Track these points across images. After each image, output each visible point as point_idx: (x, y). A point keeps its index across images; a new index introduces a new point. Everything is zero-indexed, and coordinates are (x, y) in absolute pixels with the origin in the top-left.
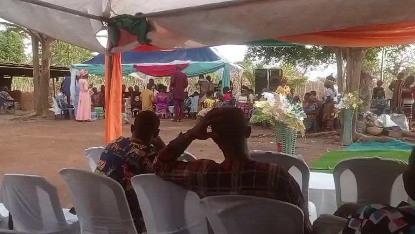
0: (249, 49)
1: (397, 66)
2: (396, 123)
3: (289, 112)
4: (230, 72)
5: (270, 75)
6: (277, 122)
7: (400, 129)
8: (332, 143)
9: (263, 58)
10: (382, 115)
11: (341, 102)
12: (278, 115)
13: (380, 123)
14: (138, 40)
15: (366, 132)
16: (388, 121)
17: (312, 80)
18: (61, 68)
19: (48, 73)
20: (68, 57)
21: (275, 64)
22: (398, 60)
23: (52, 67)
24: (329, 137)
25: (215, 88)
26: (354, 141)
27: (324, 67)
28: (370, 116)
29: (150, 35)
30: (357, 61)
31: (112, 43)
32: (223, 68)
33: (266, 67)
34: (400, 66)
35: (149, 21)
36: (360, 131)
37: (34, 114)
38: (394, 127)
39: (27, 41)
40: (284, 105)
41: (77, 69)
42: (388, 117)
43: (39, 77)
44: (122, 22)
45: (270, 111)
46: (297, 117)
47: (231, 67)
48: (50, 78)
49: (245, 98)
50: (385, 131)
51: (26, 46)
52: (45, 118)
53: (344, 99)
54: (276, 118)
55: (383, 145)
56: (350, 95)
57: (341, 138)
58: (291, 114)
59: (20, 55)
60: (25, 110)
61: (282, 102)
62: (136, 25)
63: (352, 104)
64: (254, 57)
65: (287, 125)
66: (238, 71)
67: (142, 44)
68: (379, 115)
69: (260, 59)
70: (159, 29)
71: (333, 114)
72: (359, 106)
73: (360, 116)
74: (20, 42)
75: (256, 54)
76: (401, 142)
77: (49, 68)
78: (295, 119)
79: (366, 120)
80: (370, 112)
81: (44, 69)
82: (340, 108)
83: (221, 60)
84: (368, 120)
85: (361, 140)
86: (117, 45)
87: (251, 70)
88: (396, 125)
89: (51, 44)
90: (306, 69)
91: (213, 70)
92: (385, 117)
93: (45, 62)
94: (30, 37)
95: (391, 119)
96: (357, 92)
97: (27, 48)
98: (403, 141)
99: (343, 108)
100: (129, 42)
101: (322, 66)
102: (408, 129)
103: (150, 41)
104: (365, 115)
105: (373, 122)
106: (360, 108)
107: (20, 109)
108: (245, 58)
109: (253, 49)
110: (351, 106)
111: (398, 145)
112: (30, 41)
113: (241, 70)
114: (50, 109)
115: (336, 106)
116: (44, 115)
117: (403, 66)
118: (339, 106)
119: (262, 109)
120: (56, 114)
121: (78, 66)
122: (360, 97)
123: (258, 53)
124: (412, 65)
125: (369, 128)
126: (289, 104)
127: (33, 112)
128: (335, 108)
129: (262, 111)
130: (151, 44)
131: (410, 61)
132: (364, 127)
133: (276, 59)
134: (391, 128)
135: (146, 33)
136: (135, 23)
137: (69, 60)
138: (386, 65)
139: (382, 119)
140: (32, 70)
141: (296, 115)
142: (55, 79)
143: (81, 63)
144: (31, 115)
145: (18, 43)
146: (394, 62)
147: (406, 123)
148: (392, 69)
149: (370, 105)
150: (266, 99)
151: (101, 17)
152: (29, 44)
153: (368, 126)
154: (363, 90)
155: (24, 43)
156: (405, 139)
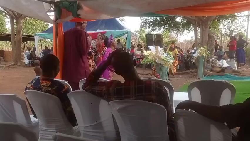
0: (142, 22)
1: (231, 32)
2: (229, 65)
3: (164, 57)
4: (131, 36)
5: (155, 38)
6: (157, 64)
7: (232, 68)
8: (192, 77)
9: (151, 28)
10: (221, 60)
11: (197, 53)
12: (158, 59)
13: (219, 65)
14: (73, 15)
15: (212, 71)
16: (225, 63)
17: (181, 42)
18: (29, 36)
19: (20, 39)
20: (33, 29)
21: (158, 31)
22: (232, 29)
23: (23, 35)
24: (190, 74)
25: (122, 46)
26: (205, 76)
27: (188, 33)
28: (214, 61)
29: (79, 12)
30: (206, 28)
31: (57, 17)
32: (127, 34)
33: (153, 33)
34: (233, 32)
35: (79, 3)
36: (208, 70)
37: (13, 63)
38: (228, 67)
39: (7, 20)
40: (161, 53)
41: (39, 36)
42: (224, 61)
43: (15, 41)
44: (62, 4)
45: (153, 57)
46: (169, 60)
47: (132, 33)
48: (22, 42)
49: (140, 52)
50: (223, 70)
51: (7, 23)
52: (19, 66)
53: (198, 51)
54: (157, 61)
55: (221, 78)
56: (202, 48)
57: (197, 75)
58: (165, 58)
59: (3, 29)
60: (7, 61)
61: (160, 51)
62: (71, 6)
63: (203, 54)
64: (146, 27)
65: (163, 65)
66: (136, 35)
67: (75, 17)
68: (219, 60)
69: (149, 28)
70: (85, 8)
71: (192, 60)
72: (207, 55)
73: (208, 61)
74: (3, 21)
75: (147, 26)
76: (232, 75)
77: (21, 36)
78: (167, 61)
79: (211, 63)
80: (214, 59)
81: (18, 36)
82: (196, 56)
83: (126, 29)
84: (213, 63)
85: (209, 75)
86: (60, 18)
87: (144, 35)
88: (229, 66)
89: (22, 21)
90: (178, 35)
91: (121, 35)
92: (223, 61)
93: (19, 32)
94: (9, 17)
95: (226, 62)
96: (206, 47)
97: (7, 24)
98: (233, 75)
99: (198, 56)
100: (67, 16)
101: (186, 32)
102: (236, 68)
103: (80, 15)
104: (211, 60)
105: (216, 64)
106: (208, 56)
107: (4, 61)
108: (140, 28)
109: (145, 23)
110: (202, 55)
111: (230, 77)
112: (9, 20)
113: (138, 35)
114: (22, 61)
115: (194, 55)
116: (19, 64)
117: (235, 32)
118: (196, 55)
119: (148, 56)
120: (26, 63)
121: (39, 34)
122: (208, 50)
123: (148, 25)
124: (240, 31)
125: (213, 68)
126: (164, 52)
127: (12, 63)
128: (193, 56)
129: (148, 57)
130: (80, 17)
131: (239, 29)
132: (210, 67)
133: (159, 28)
134: (226, 68)
135: (77, 11)
136: (70, 5)
137: (33, 31)
138: (225, 32)
139: (221, 63)
140: (11, 37)
141: (168, 59)
142: (25, 43)
143: (41, 32)
144: (11, 64)
145: (2, 21)
146: (229, 29)
147: (236, 65)
148: (228, 34)
149: (214, 54)
150: (151, 50)
151: (50, 1)
152: (8, 22)
153: (213, 67)
154: (210, 45)
155: (6, 21)
156: (234, 74)
